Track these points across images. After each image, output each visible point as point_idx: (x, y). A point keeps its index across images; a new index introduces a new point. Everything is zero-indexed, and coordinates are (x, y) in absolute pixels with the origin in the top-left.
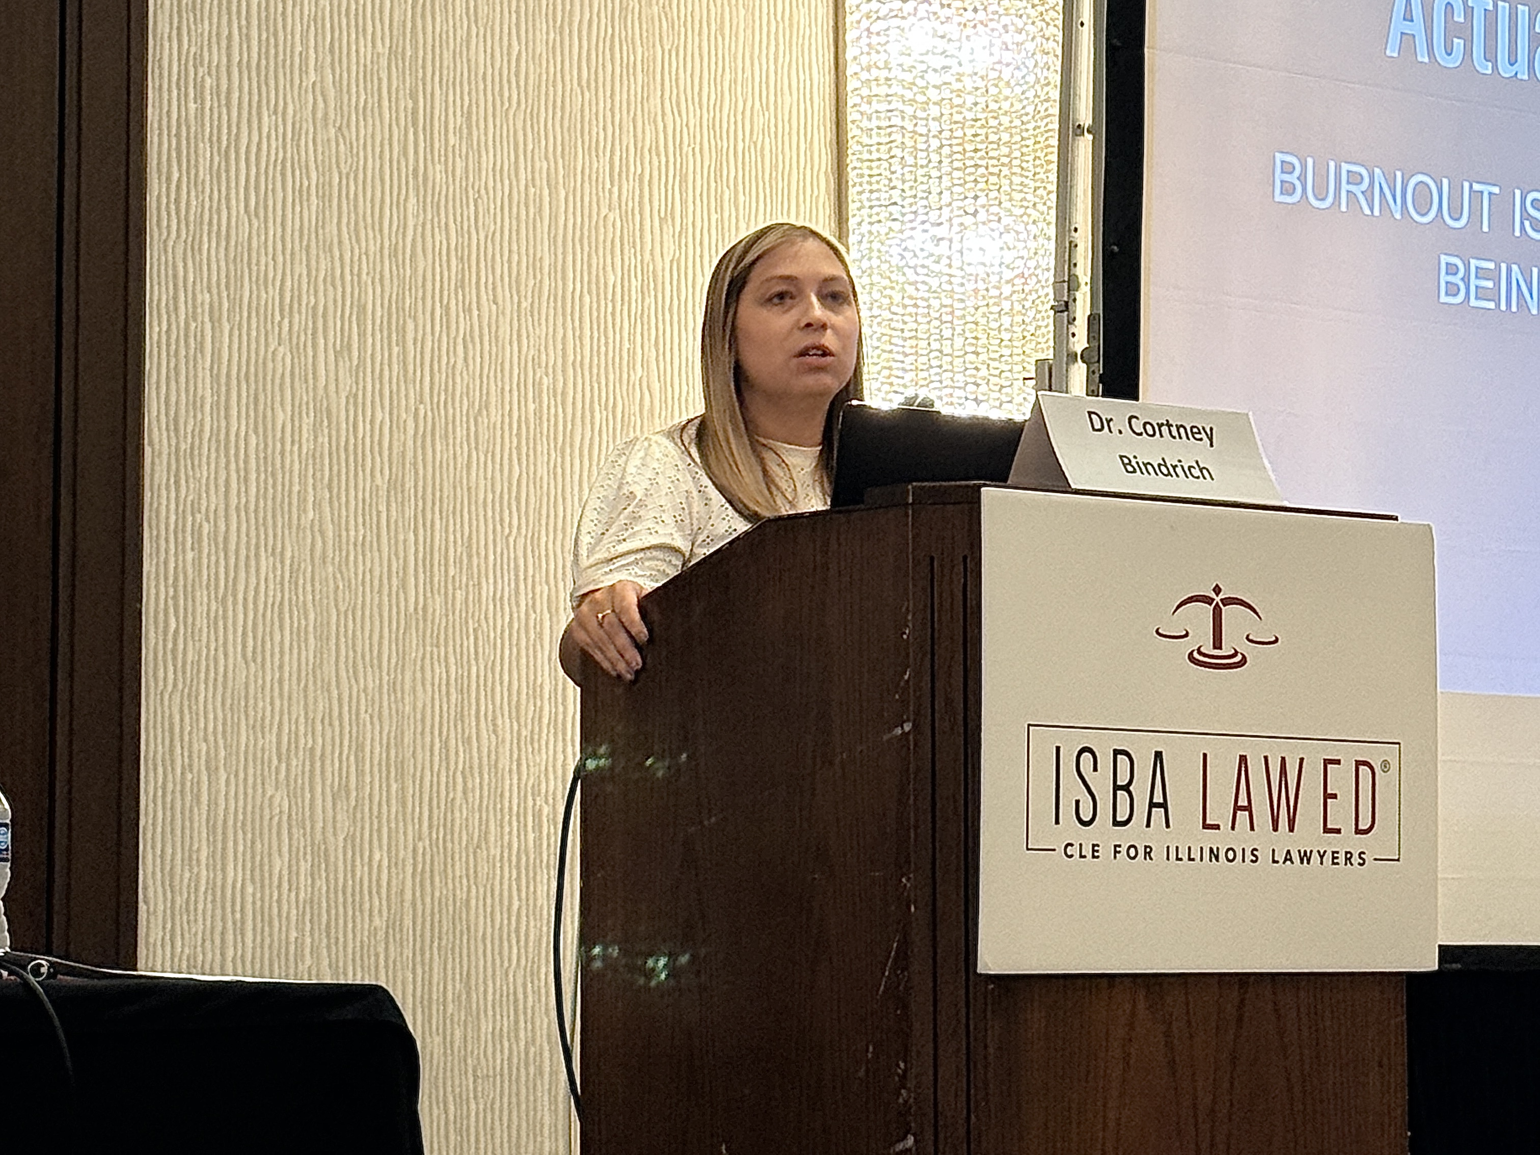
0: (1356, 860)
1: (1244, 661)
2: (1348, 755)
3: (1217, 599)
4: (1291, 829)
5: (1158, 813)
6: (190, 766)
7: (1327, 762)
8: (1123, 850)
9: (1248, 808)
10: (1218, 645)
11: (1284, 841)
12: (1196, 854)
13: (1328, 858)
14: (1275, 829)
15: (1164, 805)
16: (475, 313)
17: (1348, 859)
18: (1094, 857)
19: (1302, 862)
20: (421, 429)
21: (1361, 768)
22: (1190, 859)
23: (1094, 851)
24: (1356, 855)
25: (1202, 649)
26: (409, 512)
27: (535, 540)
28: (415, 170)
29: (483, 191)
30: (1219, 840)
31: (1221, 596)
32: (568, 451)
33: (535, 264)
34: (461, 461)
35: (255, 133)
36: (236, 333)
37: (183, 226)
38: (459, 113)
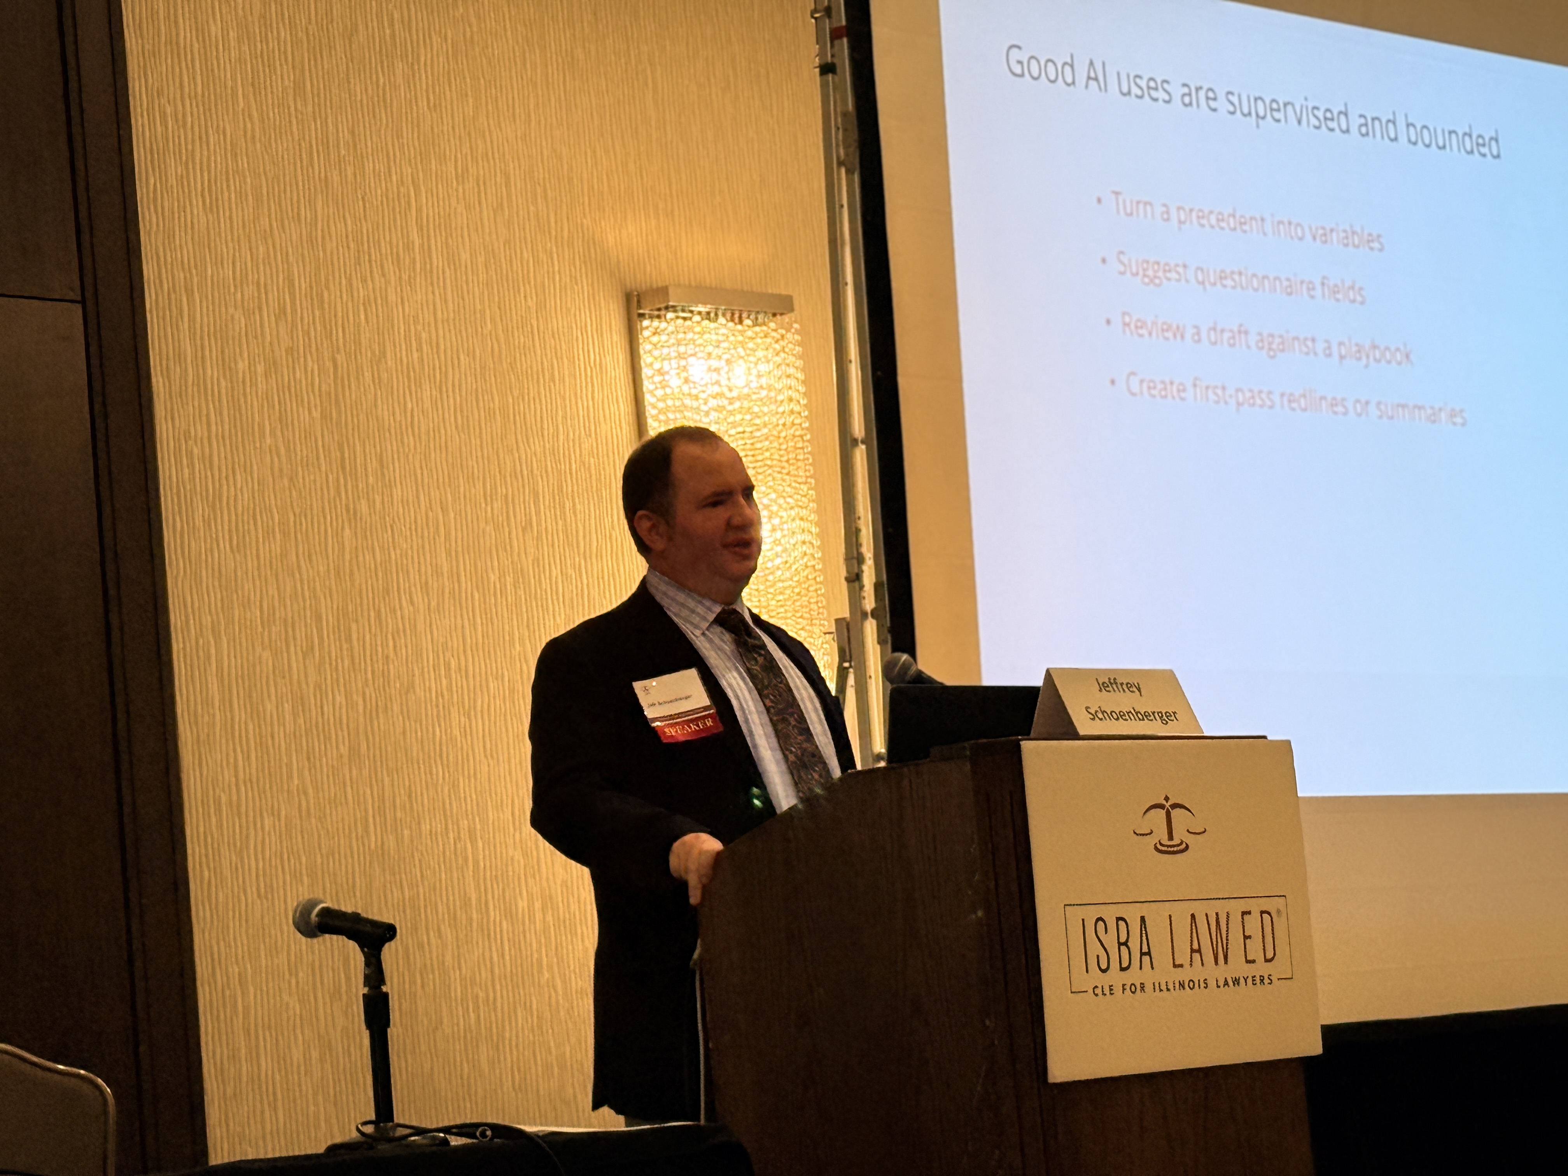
0: (1266, 981)
1: (1187, 847)
2: (1255, 907)
3: (1167, 805)
4: (1226, 962)
5: (1146, 959)
6: (228, 984)
7: (1244, 913)
8: (1128, 987)
9: (1199, 951)
10: (1171, 838)
11: (1222, 972)
12: (1171, 987)
13: (1250, 981)
14: (1216, 963)
15: (1149, 953)
16: (399, 613)
17: (1262, 981)
18: (1111, 994)
19: (1234, 985)
20: (369, 707)
21: (1264, 915)
22: (1168, 990)
23: (1111, 990)
24: (1266, 978)
25: (1162, 842)
26: (365, 772)
27: (455, 786)
28: (347, 506)
29: (396, 519)
30: (1183, 975)
31: (1170, 803)
32: (472, 713)
33: (437, 571)
34: (399, 730)
35: (232, 489)
36: (232, 644)
37: (188, 566)
38: (374, 459)
